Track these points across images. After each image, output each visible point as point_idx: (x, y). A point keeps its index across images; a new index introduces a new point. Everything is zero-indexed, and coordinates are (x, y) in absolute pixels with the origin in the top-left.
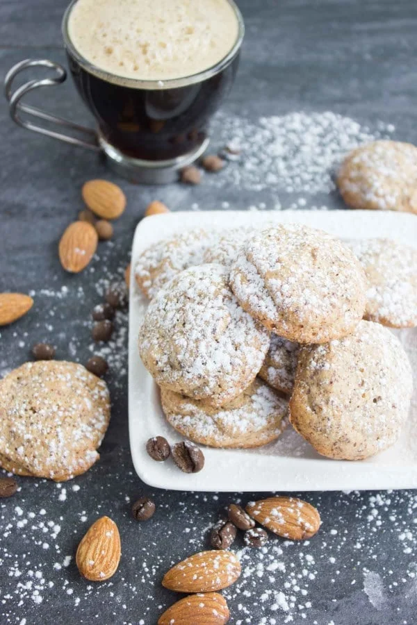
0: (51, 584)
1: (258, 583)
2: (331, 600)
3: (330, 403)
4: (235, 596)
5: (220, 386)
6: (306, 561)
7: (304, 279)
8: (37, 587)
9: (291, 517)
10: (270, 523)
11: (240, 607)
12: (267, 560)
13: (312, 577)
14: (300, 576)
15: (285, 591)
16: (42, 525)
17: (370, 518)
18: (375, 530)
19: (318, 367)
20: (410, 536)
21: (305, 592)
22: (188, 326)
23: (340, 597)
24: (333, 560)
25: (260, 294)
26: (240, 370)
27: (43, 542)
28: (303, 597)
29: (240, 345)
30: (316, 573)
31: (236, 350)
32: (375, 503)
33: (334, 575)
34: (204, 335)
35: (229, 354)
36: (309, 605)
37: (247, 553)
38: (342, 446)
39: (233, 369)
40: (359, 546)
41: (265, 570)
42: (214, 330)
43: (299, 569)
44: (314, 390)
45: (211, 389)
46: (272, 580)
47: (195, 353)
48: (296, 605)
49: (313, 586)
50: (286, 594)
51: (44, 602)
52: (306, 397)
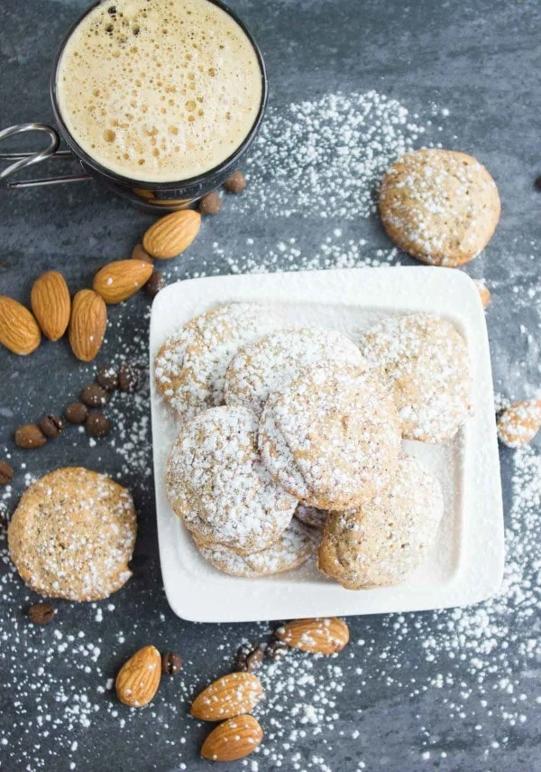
0: (97, 708)
1: (290, 698)
2: (356, 710)
3: (358, 559)
4: (268, 711)
6: (334, 674)
7: (334, 458)
8: (84, 711)
9: (320, 638)
10: (302, 647)
11: (273, 721)
12: (297, 674)
13: (340, 689)
14: (328, 689)
15: (314, 704)
16: (82, 648)
17: (397, 626)
18: (400, 638)
19: (347, 526)
20: (434, 643)
21: (332, 705)
22: (217, 492)
23: (364, 708)
24: (359, 671)
25: (289, 469)
27: (85, 666)
28: (331, 709)
29: (270, 509)
30: (344, 684)
31: (266, 514)
33: (361, 687)
34: (233, 503)
35: (259, 518)
36: (336, 716)
37: (279, 668)
39: (263, 531)
40: (384, 656)
41: (296, 685)
42: (244, 499)
43: (327, 681)
44: (343, 545)
46: (302, 693)
47: (225, 518)
48: (324, 718)
49: (340, 698)
50: (315, 707)
51: (92, 725)
52: (334, 550)
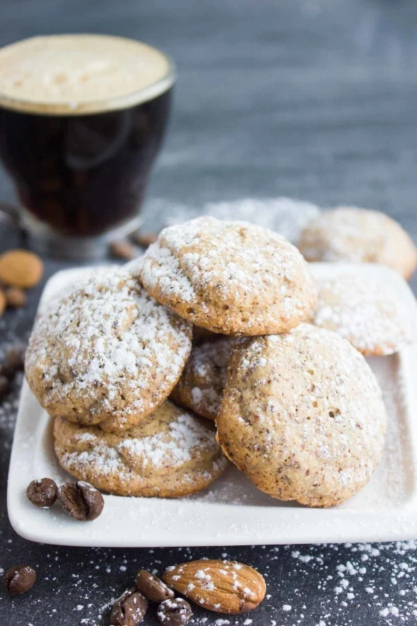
3: (269, 408)
5: (123, 398)
7: (229, 253)
9: (224, 581)
10: (194, 591)
17: (339, 590)
18: (345, 604)
19: (252, 366)
20: (395, 611)
22: (82, 324)
25: (173, 275)
26: (149, 374)
29: (149, 341)
31: (144, 348)
32: (345, 572)
34: (102, 331)
35: (134, 353)
38: (290, 473)
39: (140, 372)
42: (115, 325)
44: (247, 394)
45: (111, 402)
47: (90, 354)
52: (237, 406)
